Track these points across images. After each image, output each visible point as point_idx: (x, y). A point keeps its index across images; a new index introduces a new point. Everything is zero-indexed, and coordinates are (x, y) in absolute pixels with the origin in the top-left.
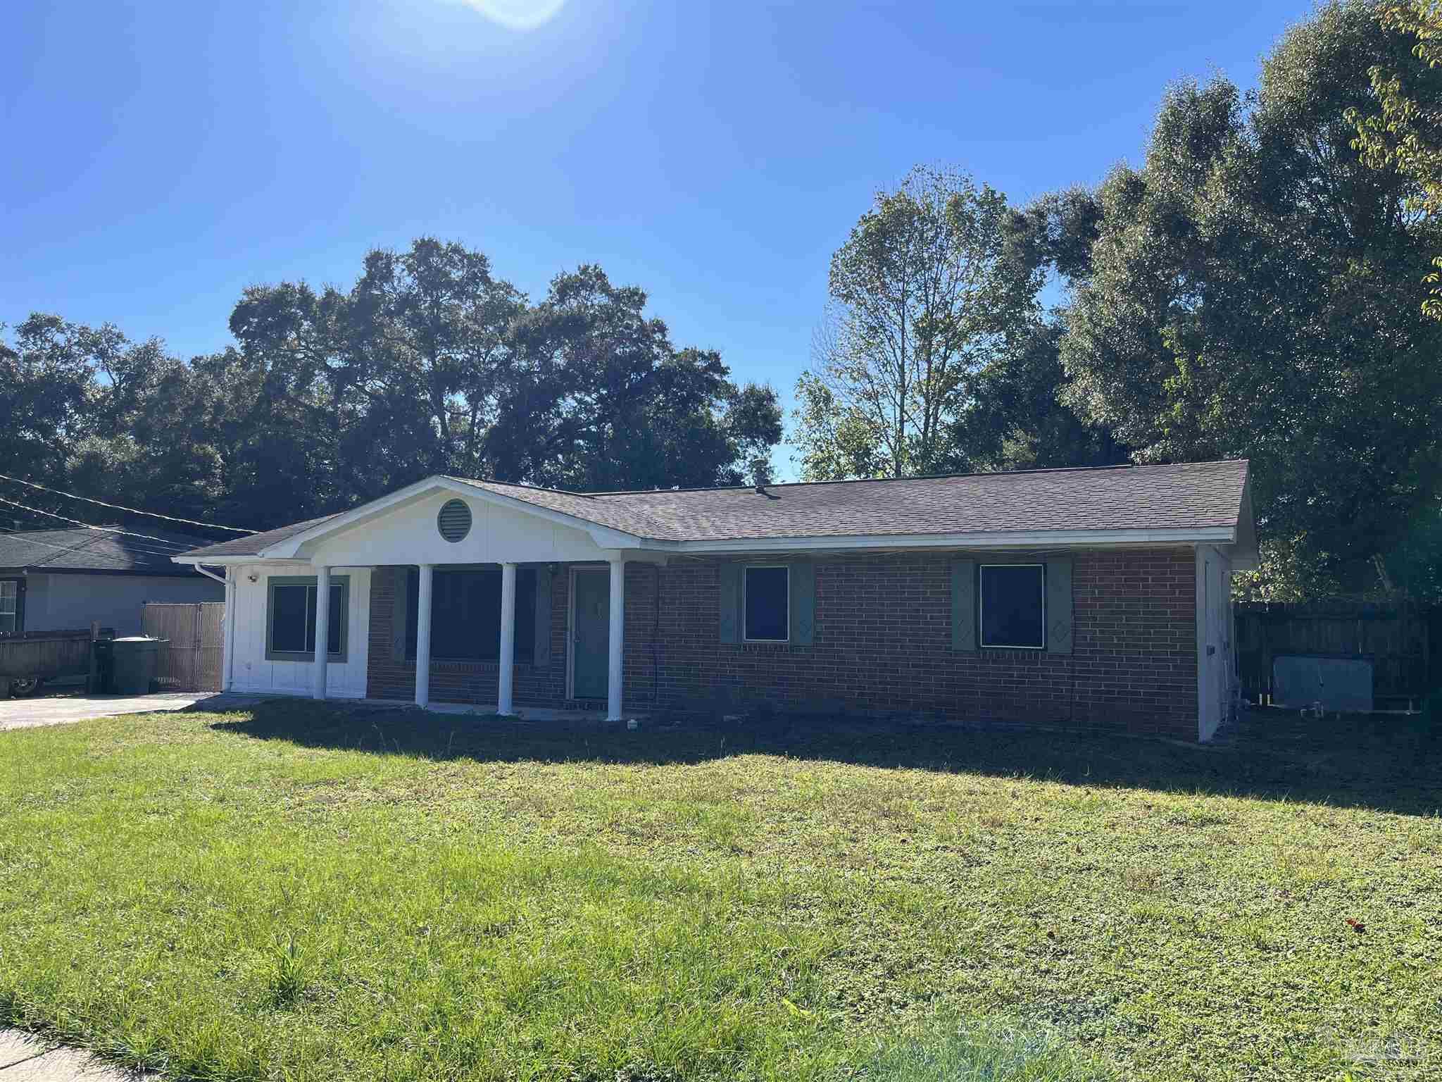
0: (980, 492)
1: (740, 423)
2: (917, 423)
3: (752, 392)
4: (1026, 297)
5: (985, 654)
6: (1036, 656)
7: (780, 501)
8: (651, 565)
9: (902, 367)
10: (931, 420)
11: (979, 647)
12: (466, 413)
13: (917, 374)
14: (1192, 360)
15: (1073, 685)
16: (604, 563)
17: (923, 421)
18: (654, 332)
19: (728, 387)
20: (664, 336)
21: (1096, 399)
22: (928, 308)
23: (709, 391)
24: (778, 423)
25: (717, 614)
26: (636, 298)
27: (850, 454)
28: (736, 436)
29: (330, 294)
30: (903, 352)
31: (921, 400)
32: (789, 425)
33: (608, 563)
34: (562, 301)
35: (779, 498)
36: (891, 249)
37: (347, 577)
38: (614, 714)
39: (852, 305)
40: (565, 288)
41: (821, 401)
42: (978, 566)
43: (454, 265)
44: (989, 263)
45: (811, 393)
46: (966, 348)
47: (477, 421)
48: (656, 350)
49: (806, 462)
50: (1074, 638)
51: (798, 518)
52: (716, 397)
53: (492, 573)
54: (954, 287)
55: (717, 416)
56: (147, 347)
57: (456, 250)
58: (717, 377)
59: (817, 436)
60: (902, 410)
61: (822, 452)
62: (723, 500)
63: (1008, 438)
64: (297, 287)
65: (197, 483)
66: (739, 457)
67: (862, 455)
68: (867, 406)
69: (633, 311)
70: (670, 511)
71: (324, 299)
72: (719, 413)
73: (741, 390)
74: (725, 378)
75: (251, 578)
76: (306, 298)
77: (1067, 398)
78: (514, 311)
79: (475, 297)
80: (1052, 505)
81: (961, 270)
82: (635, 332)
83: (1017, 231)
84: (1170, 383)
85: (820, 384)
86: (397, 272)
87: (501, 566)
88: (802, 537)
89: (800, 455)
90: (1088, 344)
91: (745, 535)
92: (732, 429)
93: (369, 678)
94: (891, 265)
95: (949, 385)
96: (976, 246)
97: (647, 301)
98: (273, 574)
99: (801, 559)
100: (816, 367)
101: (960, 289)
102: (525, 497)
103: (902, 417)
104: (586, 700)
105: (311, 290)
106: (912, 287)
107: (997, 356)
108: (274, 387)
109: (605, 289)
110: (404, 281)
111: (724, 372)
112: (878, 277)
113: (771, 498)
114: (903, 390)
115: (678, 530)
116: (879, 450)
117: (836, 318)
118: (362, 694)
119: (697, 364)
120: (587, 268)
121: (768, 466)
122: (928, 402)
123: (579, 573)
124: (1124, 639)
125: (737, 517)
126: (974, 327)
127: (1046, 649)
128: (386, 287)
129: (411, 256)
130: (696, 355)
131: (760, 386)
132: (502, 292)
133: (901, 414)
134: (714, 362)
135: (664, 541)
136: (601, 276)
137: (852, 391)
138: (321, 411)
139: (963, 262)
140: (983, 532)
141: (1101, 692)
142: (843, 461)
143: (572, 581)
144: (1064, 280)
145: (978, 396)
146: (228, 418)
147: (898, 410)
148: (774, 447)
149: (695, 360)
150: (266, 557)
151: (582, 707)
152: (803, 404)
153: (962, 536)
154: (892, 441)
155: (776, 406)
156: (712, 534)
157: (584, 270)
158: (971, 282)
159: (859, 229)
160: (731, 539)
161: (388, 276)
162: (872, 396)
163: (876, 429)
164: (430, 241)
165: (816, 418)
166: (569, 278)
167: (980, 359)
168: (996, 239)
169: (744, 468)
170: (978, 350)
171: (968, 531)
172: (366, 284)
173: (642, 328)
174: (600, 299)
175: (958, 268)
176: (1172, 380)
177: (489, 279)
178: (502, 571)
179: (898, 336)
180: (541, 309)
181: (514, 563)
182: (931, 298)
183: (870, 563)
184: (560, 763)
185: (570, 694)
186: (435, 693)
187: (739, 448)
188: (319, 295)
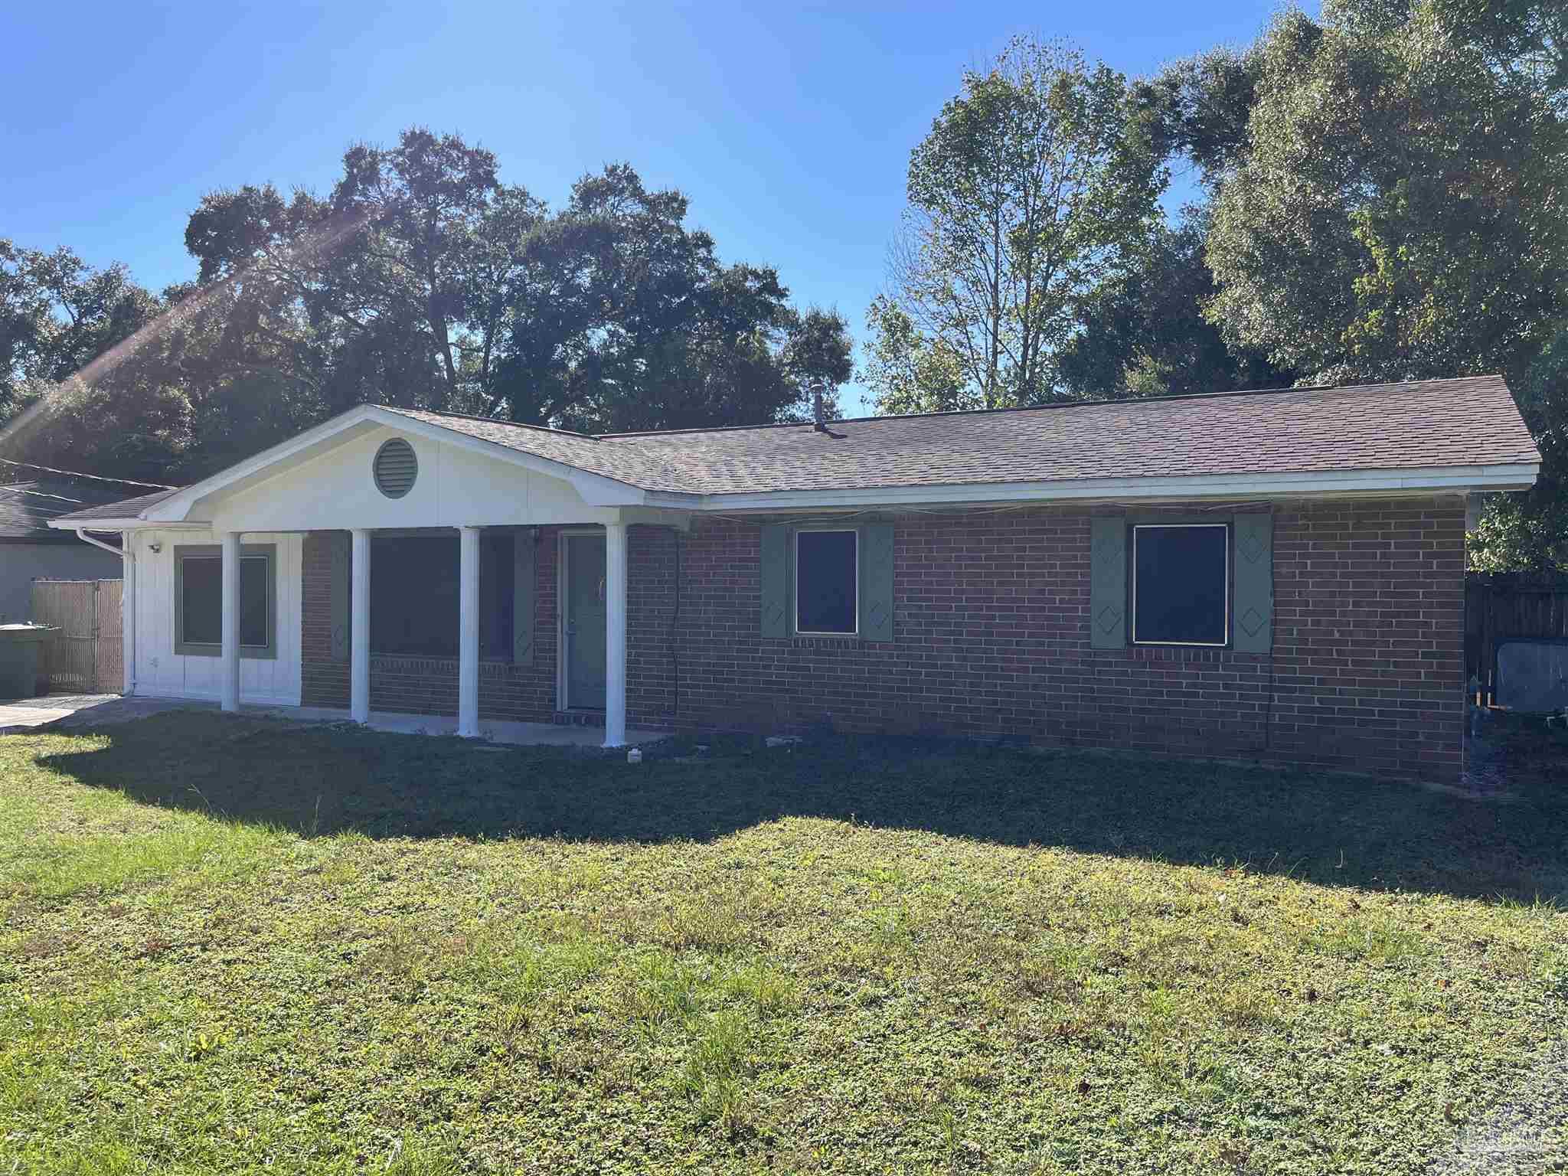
0: (1124, 422)
1: (801, 357)
2: (1013, 354)
3: (815, 319)
4: (1146, 199)
5: (1140, 654)
6: (1217, 657)
7: (845, 440)
8: (668, 529)
9: (995, 287)
10: (1030, 352)
11: (1130, 643)
12: (479, 350)
13: (1013, 295)
14: (1391, 254)
15: (1271, 698)
16: (596, 526)
17: (1020, 354)
18: (697, 246)
19: (786, 312)
20: (710, 252)
21: (1256, 311)
22: (1027, 213)
23: (763, 318)
24: (846, 357)
25: (758, 597)
26: (675, 204)
27: (932, 394)
28: (797, 374)
29: (301, 199)
30: (996, 269)
31: (1020, 327)
32: (860, 360)
33: (603, 527)
34: (586, 208)
35: (845, 436)
36: (981, 144)
37: (272, 547)
38: (614, 735)
39: (935, 211)
40: (590, 193)
41: (897, 331)
42: (1129, 529)
43: (453, 165)
44: (1102, 159)
45: (885, 320)
46: (1072, 264)
47: (491, 358)
48: (701, 270)
49: (881, 403)
50: (1274, 633)
51: (871, 461)
52: (772, 325)
53: (446, 541)
54: (1058, 190)
55: (774, 350)
56: (107, 275)
57: (455, 145)
58: (774, 301)
59: (894, 371)
60: (995, 338)
61: (900, 391)
62: (769, 441)
63: (1132, 366)
64: (262, 190)
65: (159, 432)
66: (800, 399)
67: (947, 392)
68: (953, 334)
69: (672, 222)
70: (699, 455)
71: (296, 206)
72: (777, 345)
73: (803, 316)
74: (783, 302)
75: (152, 547)
76: (272, 205)
77: (1213, 313)
78: (528, 223)
79: (482, 205)
80: (1236, 438)
81: (1067, 167)
82: (675, 246)
83: (1143, 107)
84: (1362, 284)
85: (898, 310)
86: (383, 174)
87: (457, 530)
88: (876, 487)
89: (873, 396)
90: (1246, 241)
91: (797, 486)
92: (793, 364)
93: (303, 679)
94: (982, 161)
95: (1053, 307)
96: (1087, 139)
97: (689, 209)
98: (179, 543)
99: (874, 518)
100: (893, 290)
101: (1067, 192)
102: (490, 435)
103: (995, 348)
104: (585, 712)
105: (279, 195)
106: (1008, 187)
107: (1111, 273)
108: (244, 316)
109: (638, 194)
110: (393, 182)
111: (782, 294)
112: (967, 178)
113: (834, 436)
114: (996, 312)
115: (704, 480)
116: (967, 389)
117: (915, 228)
118: (297, 701)
119: (748, 284)
120: (615, 168)
121: (835, 409)
122: (1027, 329)
123: (571, 540)
124: (1351, 633)
125: (787, 463)
126: (1083, 236)
127: (1230, 646)
128: (373, 192)
129: (400, 153)
130: (747, 273)
131: (825, 312)
132: (515, 201)
133: (994, 343)
134: (769, 283)
135: (682, 495)
136: (632, 178)
137: (935, 316)
138: (300, 345)
139: (1070, 159)
140: (1143, 476)
141: (1314, 710)
142: (923, 402)
143: (563, 551)
144: (1199, 171)
145: (1089, 321)
146: (190, 355)
147: (990, 338)
148: (842, 387)
149: (746, 279)
150: (150, 519)
151: (577, 720)
152: (876, 335)
153: (1110, 483)
154: (983, 376)
155: (844, 337)
156: (749, 484)
157: (612, 171)
158: (1079, 183)
159: (943, 119)
160: (776, 491)
161: (371, 176)
162: (960, 323)
163: (964, 363)
164: (422, 133)
165: (892, 352)
166: (595, 181)
167: (1089, 277)
168: (1111, 129)
169: (806, 412)
170: (1087, 266)
171: (1121, 475)
172: (346, 189)
173: (683, 242)
174: (632, 208)
175: (1064, 165)
176: (1365, 280)
177: (496, 181)
178: (459, 539)
179: (990, 249)
180: (561, 219)
181: (478, 527)
182: (1031, 200)
183: (970, 524)
184: (500, 840)
185: (563, 703)
186: (378, 700)
187: (801, 388)
188: (289, 201)
